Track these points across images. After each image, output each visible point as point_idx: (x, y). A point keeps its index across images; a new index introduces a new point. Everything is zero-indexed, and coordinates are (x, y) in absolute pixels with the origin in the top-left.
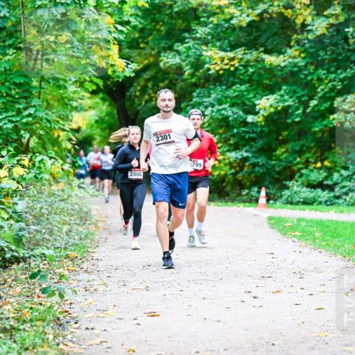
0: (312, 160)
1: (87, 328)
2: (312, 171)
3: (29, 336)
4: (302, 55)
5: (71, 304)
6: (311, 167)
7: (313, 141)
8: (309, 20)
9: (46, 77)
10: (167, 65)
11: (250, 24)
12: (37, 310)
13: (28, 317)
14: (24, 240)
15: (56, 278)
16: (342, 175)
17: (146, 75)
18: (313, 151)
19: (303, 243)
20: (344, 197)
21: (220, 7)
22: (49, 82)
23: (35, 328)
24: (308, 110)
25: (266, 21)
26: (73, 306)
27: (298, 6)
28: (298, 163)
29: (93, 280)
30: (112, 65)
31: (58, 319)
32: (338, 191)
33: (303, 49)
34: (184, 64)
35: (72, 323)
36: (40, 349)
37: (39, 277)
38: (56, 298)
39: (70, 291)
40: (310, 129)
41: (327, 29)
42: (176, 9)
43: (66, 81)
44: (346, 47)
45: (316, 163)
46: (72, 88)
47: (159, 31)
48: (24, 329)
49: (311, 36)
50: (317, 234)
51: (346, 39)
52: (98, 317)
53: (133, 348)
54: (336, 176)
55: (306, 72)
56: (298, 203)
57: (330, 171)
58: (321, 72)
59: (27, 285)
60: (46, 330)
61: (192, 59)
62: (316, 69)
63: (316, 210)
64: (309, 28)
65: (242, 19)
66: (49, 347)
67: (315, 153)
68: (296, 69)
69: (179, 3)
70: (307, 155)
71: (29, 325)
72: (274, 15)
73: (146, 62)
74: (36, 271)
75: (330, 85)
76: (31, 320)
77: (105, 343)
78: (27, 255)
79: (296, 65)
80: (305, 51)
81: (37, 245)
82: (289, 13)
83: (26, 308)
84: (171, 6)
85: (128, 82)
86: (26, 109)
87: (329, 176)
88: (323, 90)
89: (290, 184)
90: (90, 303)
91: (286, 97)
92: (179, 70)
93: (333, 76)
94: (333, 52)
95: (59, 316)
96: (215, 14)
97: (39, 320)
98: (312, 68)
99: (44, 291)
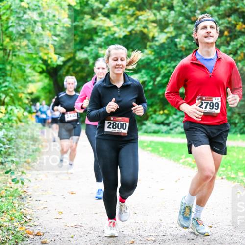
0: (158, 109)
1: (36, 201)
2: (158, 115)
3: (4, 205)
4: (153, 53)
5: (28, 187)
6: (157, 113)
7: (158, 99)
8: (156, 35)
9: (14, 65)
10: (81, 58)
11: (125, 37)
12: (9, 191)
13: (4, 194)
14: (2, 152)
15: (20, 174)
16: (174, 118)
17: (69, 64)
18: (159, 105)
19: (153, 154)
20: (175, 129)
21: (109, 28)
22: (15, 67)
23: (8, 200)
24: (156, 83)
25: (133, 35)
26: (29, 188)
27: (150, 27)
28: (150, 111)
29: (40, 174)
30: (51, 58)
31: (21, 195)
32: (171, 126)
33: (153, 50)
34: (89, 58)
35: (28, 197)
36: (11, 212)
37: (10, 173)
38: (20, 184)
39: (27, 180)
40: (157, 93)
41: (166, 39)
42: (85, 28)
43: (25, 67)
44: (176, 49)
45: (160, 111)
46: (28, 71)
47: (75, 40)
48: (2, 201)
49: (157, 43)
50: (161, 149)
51: (176, 45)
52: (42, 194)
53: (62, 211)
54: (170, 119)
55: (155, 63)
56: (150, 133)
57: (167, 115)
58: (163, 63)
59: (4, 177)
60: (14, 202)
61: (93, 55)
62: (160, 61)
63: (160, 136)
64: (156, 39)
65: (120, 33)
66: (16, 211)
67: (159, 106)
68: (149, 61)
69: (87, 25)
70: (155, 107)
71: (5, 199)
72: (138, 32)
73: (69, 57)
74: (9, 169)
75: (168, 70)
76: (6, 196)
77: (45, 209)
78: (4, 161)
79: (149, 59)
80: (155, 51)
81: (9, 155)
82: (145, 31)
83: (3, 189)
84: (82, 27)
85: (59, 67)
86: (4, 82)
87: (167, 118)
88: (163, 72)
89: (146, 122)
90: (38, 187)
91: (144, 76)
92: (87, 61)
93: (169, 65)
94: (169, 52)
95: (21, 194)
96: (105, 31)
97: (10, 196)
98: (158, 60)
99: (13, 180)
